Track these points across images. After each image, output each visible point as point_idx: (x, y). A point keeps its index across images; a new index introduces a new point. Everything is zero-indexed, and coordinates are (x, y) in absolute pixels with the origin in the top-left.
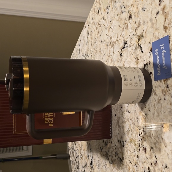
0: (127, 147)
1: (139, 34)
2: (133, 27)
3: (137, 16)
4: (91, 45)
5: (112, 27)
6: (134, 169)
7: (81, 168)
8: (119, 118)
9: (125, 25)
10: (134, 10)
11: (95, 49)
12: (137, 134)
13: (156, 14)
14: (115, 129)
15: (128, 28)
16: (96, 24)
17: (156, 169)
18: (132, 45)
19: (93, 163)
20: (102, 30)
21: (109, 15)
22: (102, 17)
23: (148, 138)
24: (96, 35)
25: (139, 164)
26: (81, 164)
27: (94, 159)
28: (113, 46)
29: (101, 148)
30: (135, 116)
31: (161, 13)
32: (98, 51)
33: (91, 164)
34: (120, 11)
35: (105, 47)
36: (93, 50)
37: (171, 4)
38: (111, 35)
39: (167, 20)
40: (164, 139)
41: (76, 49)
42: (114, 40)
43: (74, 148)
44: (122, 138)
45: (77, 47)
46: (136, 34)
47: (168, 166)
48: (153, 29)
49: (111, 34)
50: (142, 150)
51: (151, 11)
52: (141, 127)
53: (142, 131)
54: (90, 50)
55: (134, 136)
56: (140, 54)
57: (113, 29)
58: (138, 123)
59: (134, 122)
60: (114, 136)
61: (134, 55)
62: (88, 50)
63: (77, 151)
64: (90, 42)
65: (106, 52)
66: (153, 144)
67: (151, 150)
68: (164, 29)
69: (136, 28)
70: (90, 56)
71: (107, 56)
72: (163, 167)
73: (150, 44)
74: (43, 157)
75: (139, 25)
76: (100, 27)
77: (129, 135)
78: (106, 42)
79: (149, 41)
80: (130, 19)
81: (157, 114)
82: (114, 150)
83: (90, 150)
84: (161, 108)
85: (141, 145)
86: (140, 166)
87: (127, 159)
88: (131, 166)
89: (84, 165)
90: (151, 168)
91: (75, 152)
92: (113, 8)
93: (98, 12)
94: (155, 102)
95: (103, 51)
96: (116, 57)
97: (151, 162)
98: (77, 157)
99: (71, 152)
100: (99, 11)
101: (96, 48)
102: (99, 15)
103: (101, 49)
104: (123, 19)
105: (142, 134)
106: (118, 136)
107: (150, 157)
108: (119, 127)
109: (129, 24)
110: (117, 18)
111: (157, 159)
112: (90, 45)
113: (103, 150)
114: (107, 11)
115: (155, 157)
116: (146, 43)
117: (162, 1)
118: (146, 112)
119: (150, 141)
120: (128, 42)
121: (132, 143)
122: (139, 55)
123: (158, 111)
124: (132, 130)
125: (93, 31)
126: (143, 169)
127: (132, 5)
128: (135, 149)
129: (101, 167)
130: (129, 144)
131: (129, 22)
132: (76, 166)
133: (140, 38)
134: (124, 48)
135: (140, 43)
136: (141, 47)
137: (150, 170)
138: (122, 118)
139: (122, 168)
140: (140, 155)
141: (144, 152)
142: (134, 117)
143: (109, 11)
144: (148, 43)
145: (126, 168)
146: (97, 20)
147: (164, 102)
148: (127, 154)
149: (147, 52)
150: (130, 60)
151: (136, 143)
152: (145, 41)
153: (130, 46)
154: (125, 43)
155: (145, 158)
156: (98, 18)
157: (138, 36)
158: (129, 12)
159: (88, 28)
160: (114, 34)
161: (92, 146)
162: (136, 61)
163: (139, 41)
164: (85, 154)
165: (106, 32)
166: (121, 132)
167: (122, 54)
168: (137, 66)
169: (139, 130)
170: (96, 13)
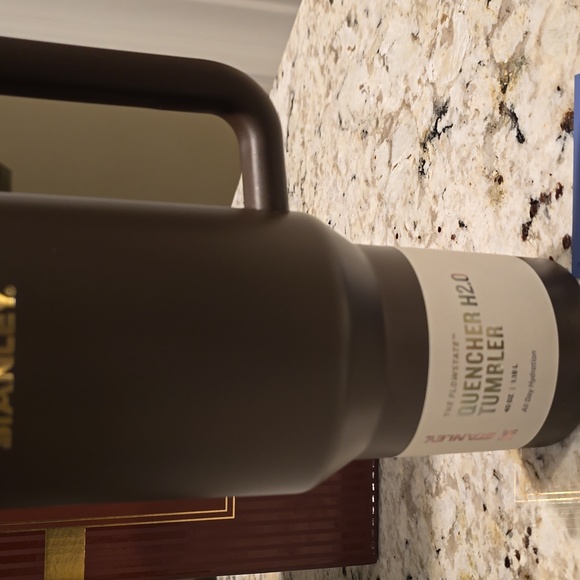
1: (502, 56)
2: (476, 27)
4: (303, 143)
5: (384, 51)
9: (439, 25)
11: (315, 161)
12: (497, 557)
14: (392, 523)
15: (452, 37)
16: (321, 50)
18: (470, 113)
20: (342, 71)
22: (344, 17)
24: (320, 97)
28: (386, 136)
30: (486, 464)
32: (327, 168)
35: (356, 142)
36: (309, 165)
38: (381, 86)
42: (391, 104)
44: (422, 567)
46: (492, 56)
48: (574, 15)
49: (379, 80)
52: (516, 520)
53: (522, 544)
54: (298, 165)
55: (481, 563)
56: (509, 151)
57: (390, 57)
58: (501, 498)
59: (479, 491)
60: (389, 554)
61: (480, 160)
62: (290, 169)
64: (298, 133)
65: (360, 165)
69: (490, 30)
71: (363, 184)
73: (558, 94)
75: (505, 12)
76: (336, 59)
77: (457, 556)
78: (358, 120)
79: (554, 79)
95: (347, 164)
96: (398, 180)
101: (319, 156)
102: (334, 11)
103: (340, 155)
105: (518, 557)
106: (407, 553)
108: (412, 510)
109: (457, 18)
116: (540, 92)
120: (451, 106)
122: (503, 156)
124: (469, 533)
125: (310, 84)
131: (458, 8)
133: (506, 75)
135: (510, 98)
136: (513, 116)
138: (426, 468)
142: (480, 467)
144: (551, 91)
146: (327, 32)
149: (547, 137)
150: (462, 189)
152: (536, 85)
153: (463, 120)
154: (441, 111)
156: (329, 23)
157: (500, 66)
159: (293, 74)
162: (490, 191)
163: (504, 90)
165: (361, 75)
166: (419, 538)
167: (426, 166)
168: (496, 212)
169: (505, 538)
170: (320, 6)
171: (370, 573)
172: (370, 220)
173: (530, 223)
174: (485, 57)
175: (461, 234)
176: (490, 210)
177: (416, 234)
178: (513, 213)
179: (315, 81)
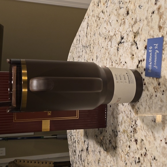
0: (120, 137)
1: (135, 31)
2: (130, 23)
3: (134, 12)
4: (91, 36)
5: (110, 21)
6: (126, 158)
7: (77, 152)
8: (114, 109)
9: (122, 20)
10: (131, 7)
11: (93, 41)
12: (130, 126)
13: (152, 13)
14: (109, 120)
15: (125, 23)
16: (95, 16)
17: (145, 160)
18: (128, 40)
19: (89, 149)
20: (100, 23)
21: (108, 10)
22: (101, 11)
23: (139, 130)
24: (95, 27)
25: (130, 153)
26: (78, 149)
27: (89, 145)
28: (110, 40)
29: (96, 135)
30: (128, 109)
31: (156, 12)
32: (97, 44)
33: (87, 149)
34: (118, 7)
35: (103, 40)
36: (92, 42)
37: (166, 5)
38: (109, 29)
39: (161, 20)
40: (153, 133)
41: (76, 39)
42: (112, 34)
43: (72, 133)
44: (116, 128)
45: (77, 37)
46: (133, 30)
47: (156, 158)
48: (148, 27)
49: (109, 28)
50: (134, 141)
51: (147, 9)
52: (134, 119)
53: (134, 124)
54: (89, 41)
55: (127, 127)
56: (135, 50)
57: (112, 23)
58: (131, 115)
59: (127, 114)
60: (109, 126)
61: (130, 50)
62: (87, 42)
63: (74, 136)
64: (89, 34)
65: (104, 44)
66: (144, 136)
67: (141, 142)
68: (159, 29)
69: (132, 25)
70: (89, 47)
71: (105, 49)
72: (152, 158)
73: (144, 42)
74: (44, 137)
75: (136, 22)
76: (99, 20)
77: (122, 126)
78: (104, 35)
79: (144, 38)
80: (127, 15)
81: (148, 109)
82: (108, 139)
83: (86, 137)
84: (152, 104)
85: (133, 136)
86: (131, 156)
87: (120, 148)
88: (123, 155)
89: (80, 150)
90: (141, 159)
91: (72, 137)
92: (112, 3)
93: (97, 4)
94: (147, 98)
95: (101, 44)
96: (113, 50)
97: (141, 153)
98: (74, 141)
99: (69, 137)
100: (99, 4)
101: (95, 40)
102: (99, 8)
103: (99, 42)
104: (121, 14)
105: (134, 126)
106: (112, 126)
107: (140, 148)
108: (114, 117)
109: (126, 20)
110: (115, 12)
111: (146, 150)
112: (89, 37)
113: (98, 138)
114: (106, 4)
115: (145, 148)
116: (141, 40)
117: (158, 1)
118: (139, 107)
119: (141, 133)
120: (124, 38)
121: (125, 133)
122: (134, 51)
123: (149, 106)
124: (125, 122)
125: (92, 23)
126: (134, 159)
127: (130, 1)
128: (127, 140)
129: (96, 153)
130: (122, 134)
131: (126, 18)
132: (73, 149)
133: (136, 35)
134: (121, 42)
135: (136, 40)
136: (136, 43)
137: (140, 160)
139: (115, 156)
140: (132, 145)
141: (135, 143)
142: (127, 109)
143: (108, 5)
144: (143, 41)
145: (119, 156)
146: (97, 13)
147: (155, 99)
148: (119, 143)
149: (142, 49)
150: (126, 55)
151: (129, 134)
152: (141, 39)
153: (127, 41)
154: (122, 38)
155: (136, 149)
156: (98, 10)
157: (134, 33)
158: (127, 8)
159: (88, 20)
160: (112, 29)
161: (88, 133)
162: (131, 57)
163: (135, 38)
164: (82, 139)
165: (105, 25)
166: (115, 123)
167: (119, 49)
168: (132, 61)
169: (131, 123)
170: (95, 6)
171: (105, 130)
172: (106, 57)
173: (138, 65)
174: (131, 30)
175: (125, 64)
176: (131, 61)
177: (116, 62)
178: (135, 62)
179: (94, 23)
